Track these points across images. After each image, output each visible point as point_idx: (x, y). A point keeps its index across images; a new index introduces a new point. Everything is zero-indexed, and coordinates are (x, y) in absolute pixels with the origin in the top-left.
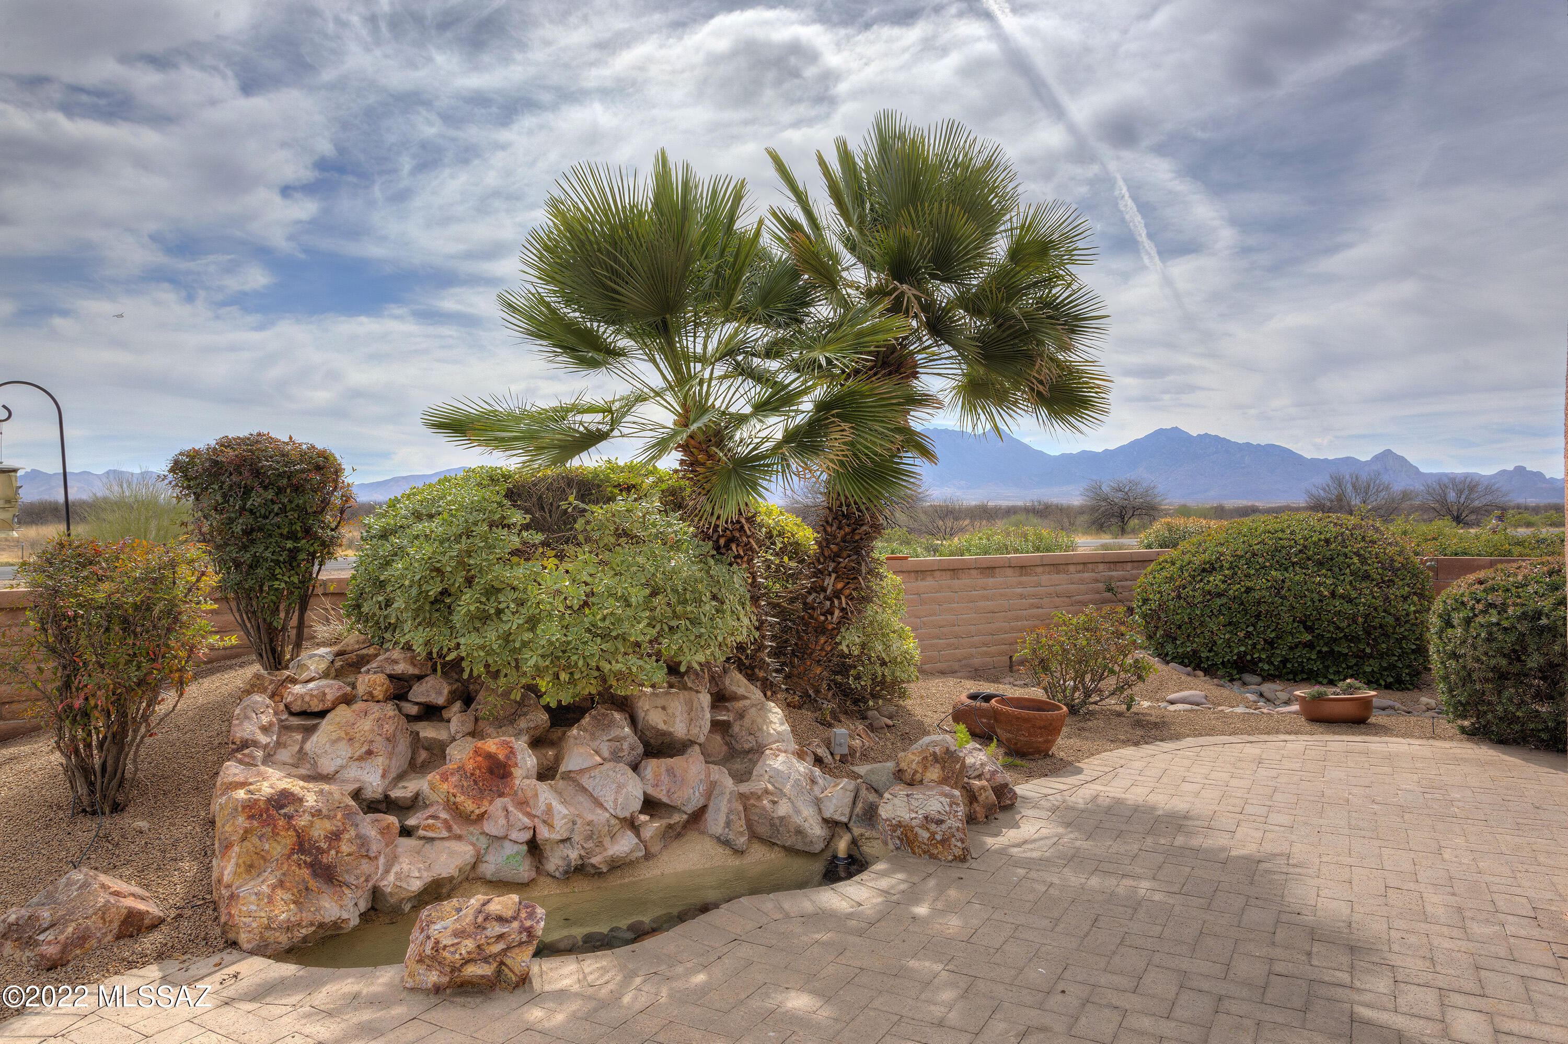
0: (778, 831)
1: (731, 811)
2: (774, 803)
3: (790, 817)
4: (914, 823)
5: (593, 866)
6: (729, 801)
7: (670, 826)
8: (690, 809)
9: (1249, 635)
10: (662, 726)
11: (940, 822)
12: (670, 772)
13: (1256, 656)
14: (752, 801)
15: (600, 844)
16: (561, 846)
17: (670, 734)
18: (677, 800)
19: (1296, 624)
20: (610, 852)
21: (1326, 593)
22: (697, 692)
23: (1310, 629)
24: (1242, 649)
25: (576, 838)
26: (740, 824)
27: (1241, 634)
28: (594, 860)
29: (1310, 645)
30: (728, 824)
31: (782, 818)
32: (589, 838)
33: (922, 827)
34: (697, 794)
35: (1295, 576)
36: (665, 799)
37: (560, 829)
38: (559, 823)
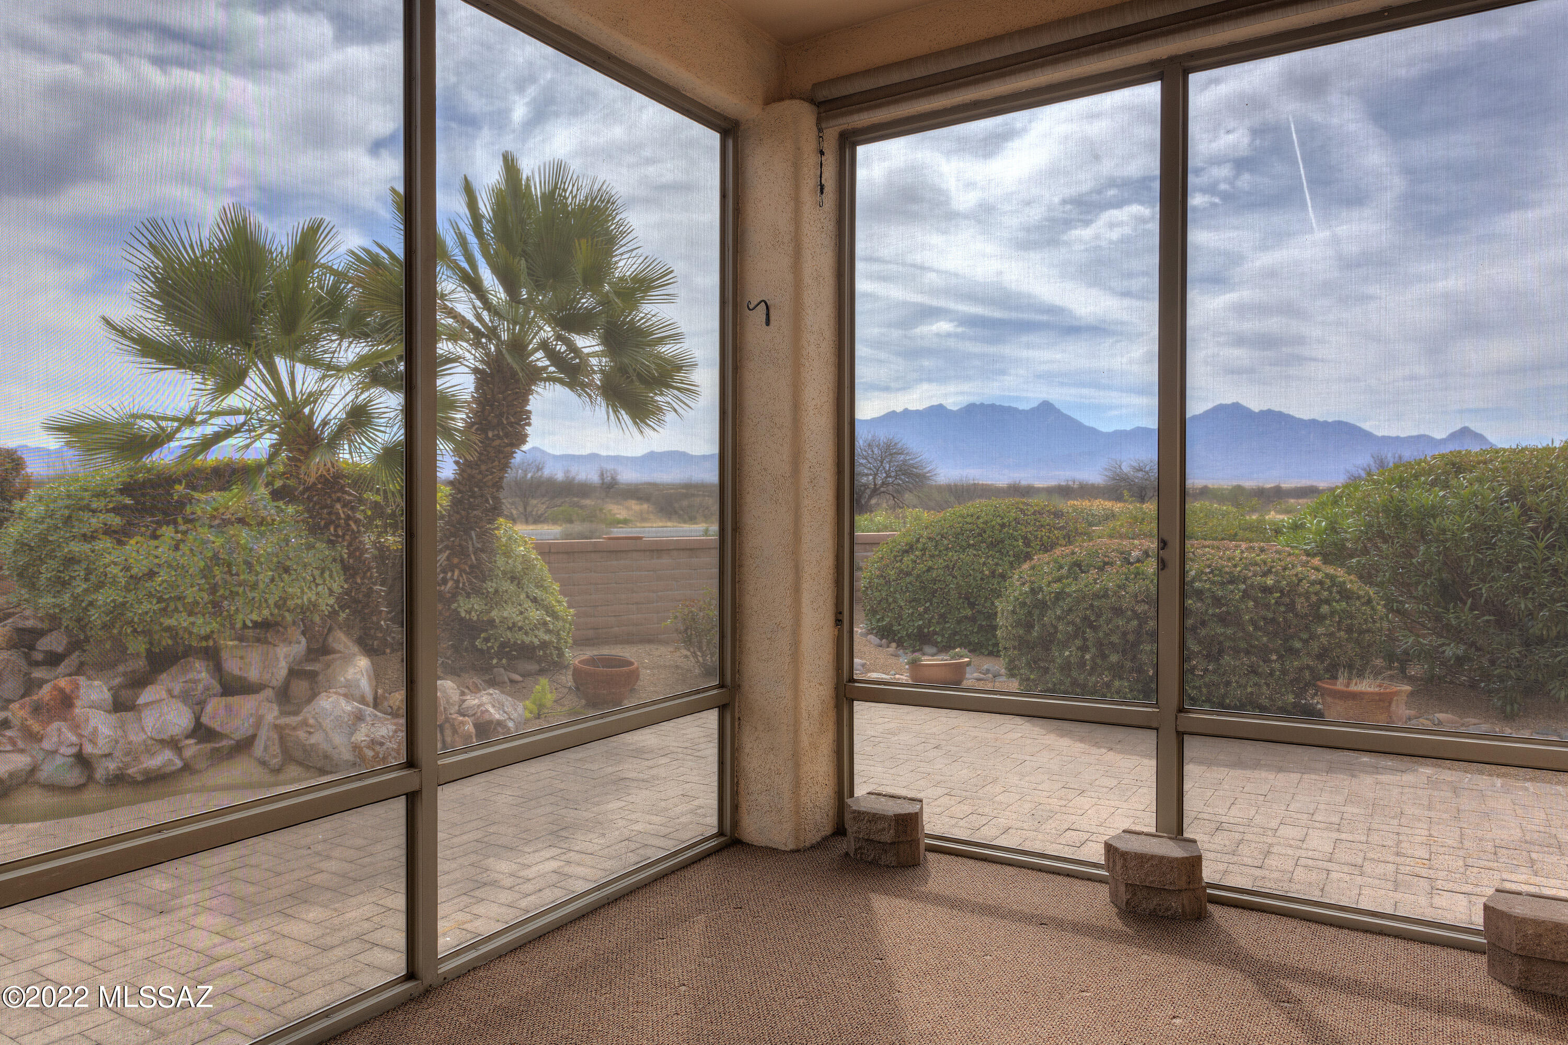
0: (310, 755)
1: (268, 739)
2: (310, 733)
3: (319, 744)
4: (363, 744)
5: (129, 775)
6: (268, 731)
7: (217, 749)
8: (238, 736)
9: (926, 610)
10: (237, 672)
11: (382, 744)
12: (229, 708)
13: (931, 629)
14: (287, 731)
15: (136, 759)
16: (104, 759)
17: (245, 679)
18: (226, 730)
19: (961, 601)
20: (145, 765)
21: (987, 572)
22: (275, 645)
23: (972, 605)
24: (921, 623)
25: (118, 753)
26: (276, 749)
27: (921, 609)
28: (130, 771)
29: (973, 619)
30: (266, 748)
31: (312, 745)
32: (128, 754)
33: (368, 747)
34: (246, 725)
35: (966, 557)
36: (218, 729)
37: (102, 746)
38: (101, 742)
